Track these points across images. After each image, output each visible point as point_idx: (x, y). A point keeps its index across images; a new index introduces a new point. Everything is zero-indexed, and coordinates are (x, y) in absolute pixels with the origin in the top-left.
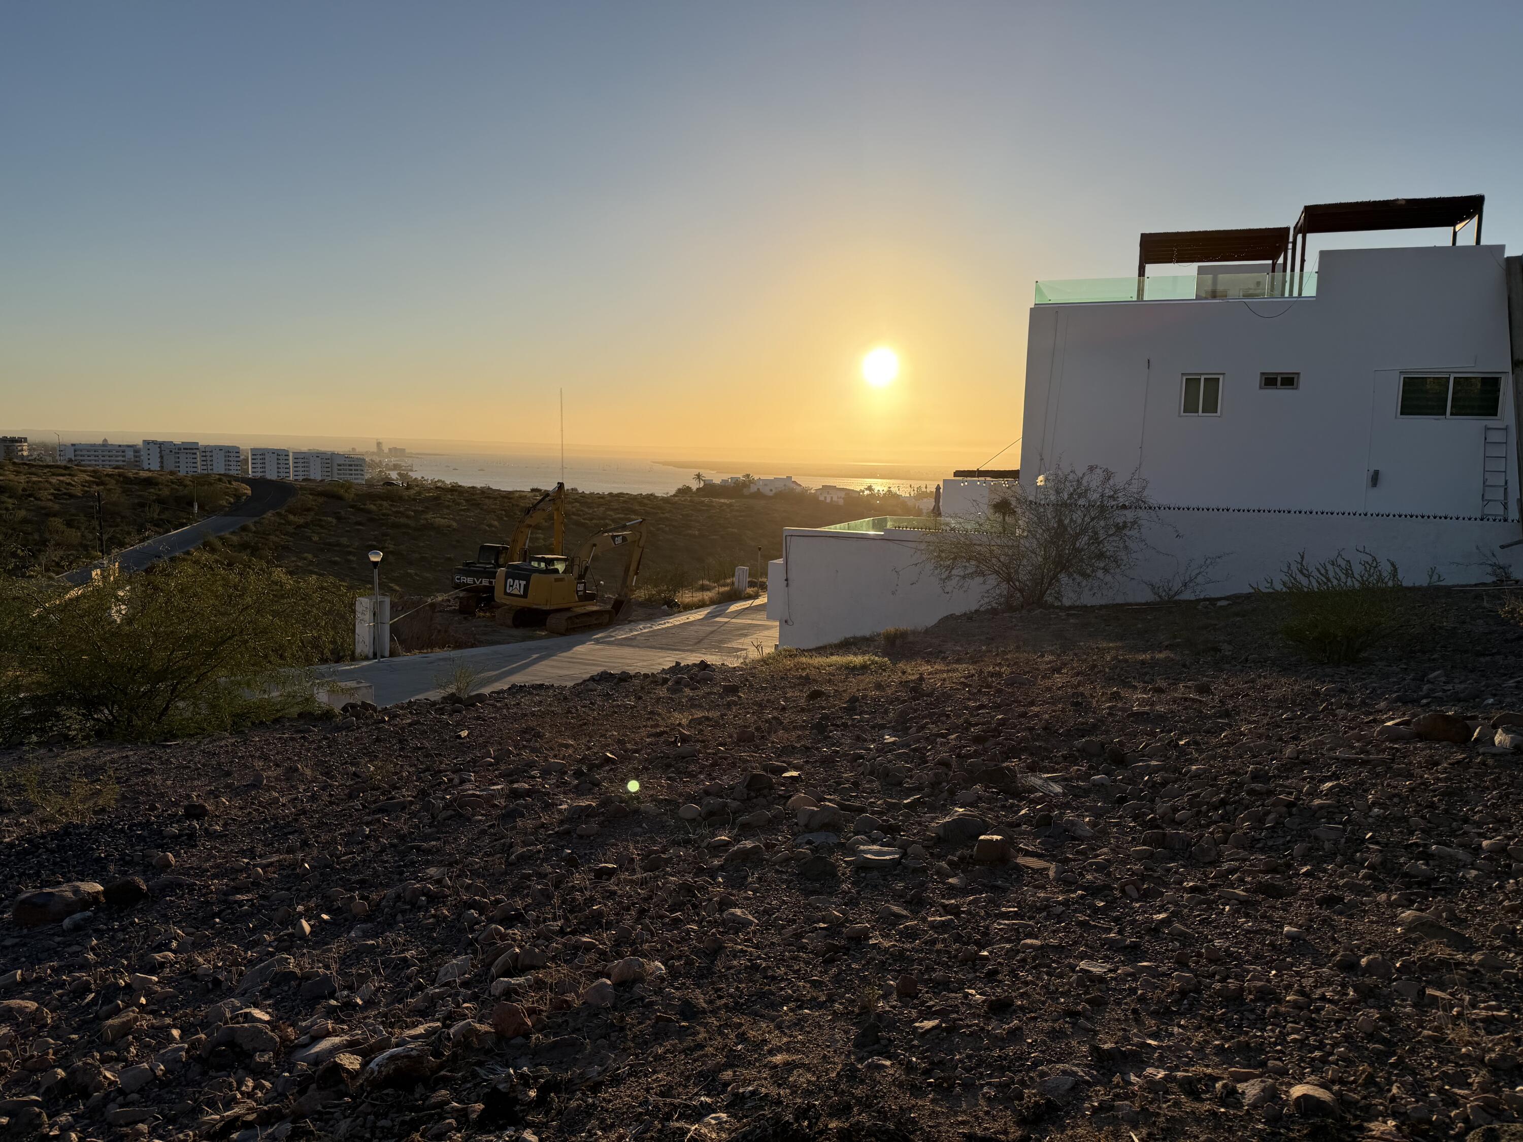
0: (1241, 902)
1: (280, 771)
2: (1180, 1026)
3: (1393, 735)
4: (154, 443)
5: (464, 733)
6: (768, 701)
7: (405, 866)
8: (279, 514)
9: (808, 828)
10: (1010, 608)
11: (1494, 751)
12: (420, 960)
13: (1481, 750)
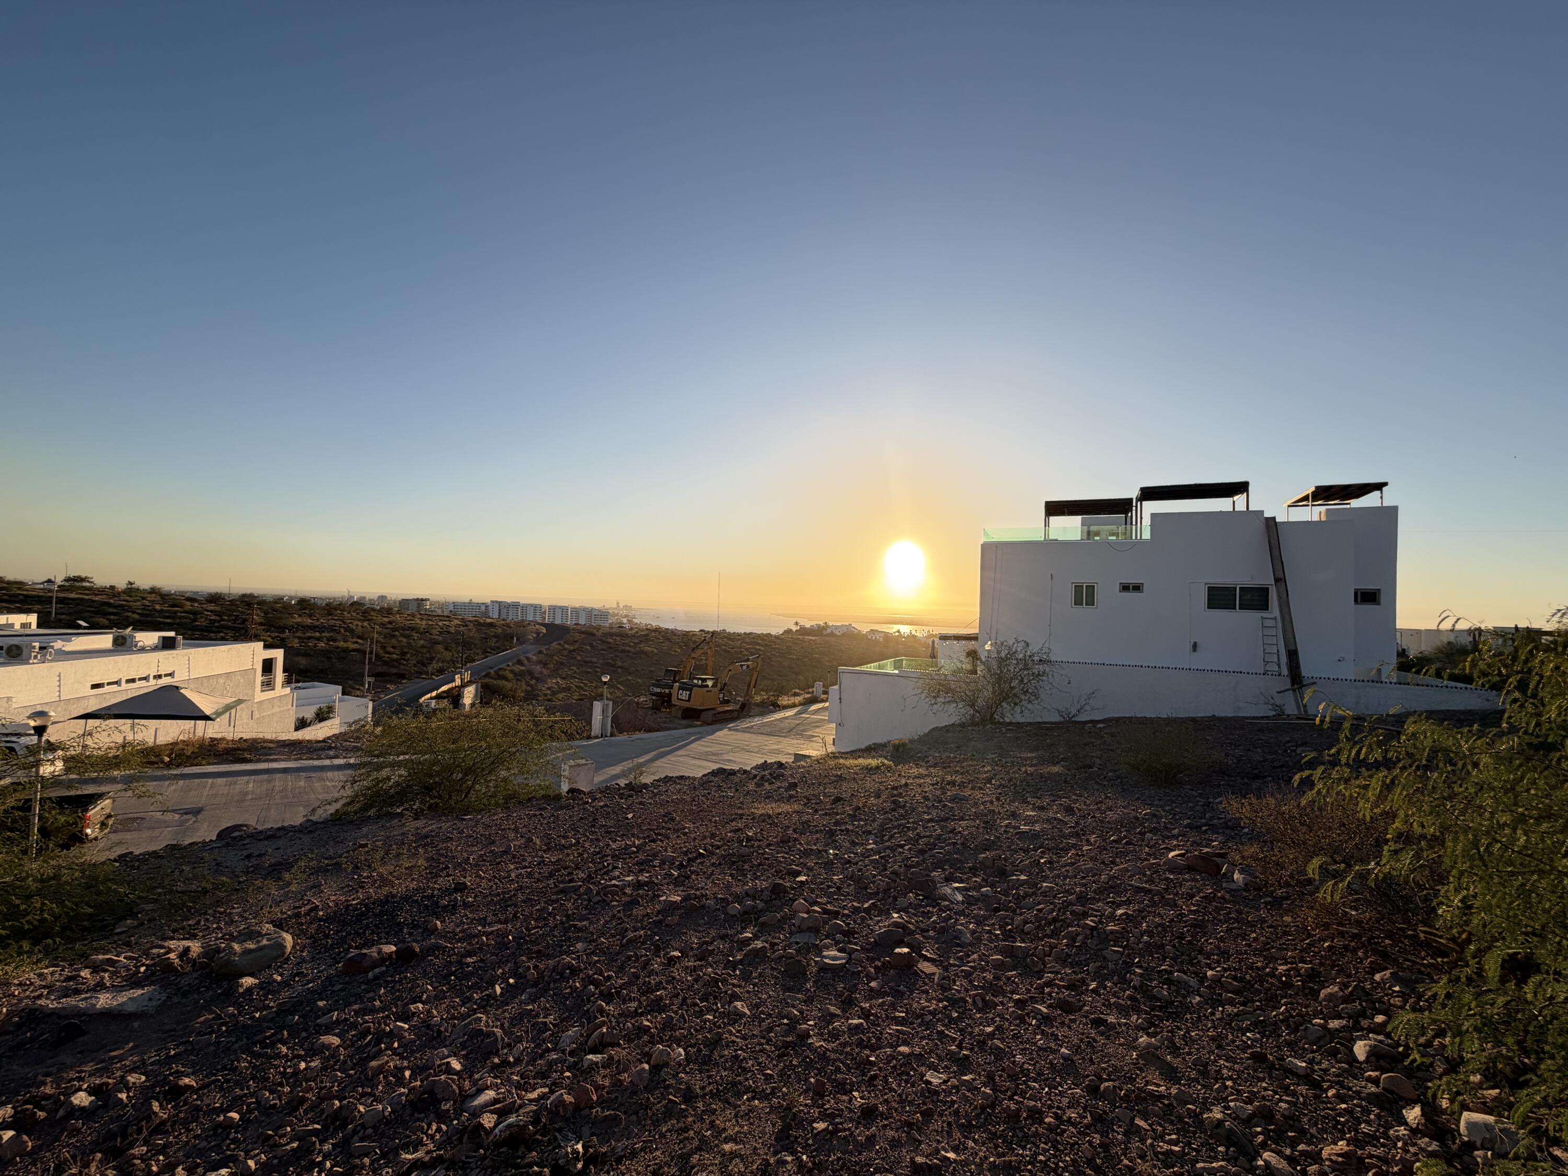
0: (1044, 1018)
1: (523, 841)
2: (975, 1141)
3: (1173, 867)
4: (497, 602)
5: (630, 816)
6: (814, 795)
7: (565, 941)
8: (560, 644)
9: (801, 930)
10: (974, 724)
11: (1233, 886)
12: (554, 1025)
13: (1224, 885)
